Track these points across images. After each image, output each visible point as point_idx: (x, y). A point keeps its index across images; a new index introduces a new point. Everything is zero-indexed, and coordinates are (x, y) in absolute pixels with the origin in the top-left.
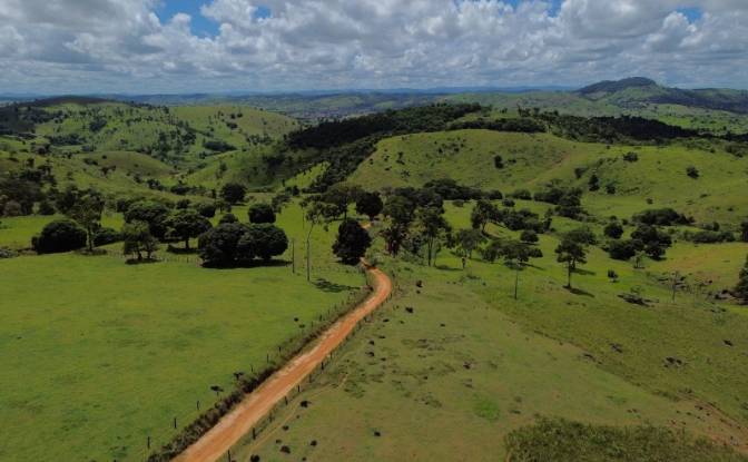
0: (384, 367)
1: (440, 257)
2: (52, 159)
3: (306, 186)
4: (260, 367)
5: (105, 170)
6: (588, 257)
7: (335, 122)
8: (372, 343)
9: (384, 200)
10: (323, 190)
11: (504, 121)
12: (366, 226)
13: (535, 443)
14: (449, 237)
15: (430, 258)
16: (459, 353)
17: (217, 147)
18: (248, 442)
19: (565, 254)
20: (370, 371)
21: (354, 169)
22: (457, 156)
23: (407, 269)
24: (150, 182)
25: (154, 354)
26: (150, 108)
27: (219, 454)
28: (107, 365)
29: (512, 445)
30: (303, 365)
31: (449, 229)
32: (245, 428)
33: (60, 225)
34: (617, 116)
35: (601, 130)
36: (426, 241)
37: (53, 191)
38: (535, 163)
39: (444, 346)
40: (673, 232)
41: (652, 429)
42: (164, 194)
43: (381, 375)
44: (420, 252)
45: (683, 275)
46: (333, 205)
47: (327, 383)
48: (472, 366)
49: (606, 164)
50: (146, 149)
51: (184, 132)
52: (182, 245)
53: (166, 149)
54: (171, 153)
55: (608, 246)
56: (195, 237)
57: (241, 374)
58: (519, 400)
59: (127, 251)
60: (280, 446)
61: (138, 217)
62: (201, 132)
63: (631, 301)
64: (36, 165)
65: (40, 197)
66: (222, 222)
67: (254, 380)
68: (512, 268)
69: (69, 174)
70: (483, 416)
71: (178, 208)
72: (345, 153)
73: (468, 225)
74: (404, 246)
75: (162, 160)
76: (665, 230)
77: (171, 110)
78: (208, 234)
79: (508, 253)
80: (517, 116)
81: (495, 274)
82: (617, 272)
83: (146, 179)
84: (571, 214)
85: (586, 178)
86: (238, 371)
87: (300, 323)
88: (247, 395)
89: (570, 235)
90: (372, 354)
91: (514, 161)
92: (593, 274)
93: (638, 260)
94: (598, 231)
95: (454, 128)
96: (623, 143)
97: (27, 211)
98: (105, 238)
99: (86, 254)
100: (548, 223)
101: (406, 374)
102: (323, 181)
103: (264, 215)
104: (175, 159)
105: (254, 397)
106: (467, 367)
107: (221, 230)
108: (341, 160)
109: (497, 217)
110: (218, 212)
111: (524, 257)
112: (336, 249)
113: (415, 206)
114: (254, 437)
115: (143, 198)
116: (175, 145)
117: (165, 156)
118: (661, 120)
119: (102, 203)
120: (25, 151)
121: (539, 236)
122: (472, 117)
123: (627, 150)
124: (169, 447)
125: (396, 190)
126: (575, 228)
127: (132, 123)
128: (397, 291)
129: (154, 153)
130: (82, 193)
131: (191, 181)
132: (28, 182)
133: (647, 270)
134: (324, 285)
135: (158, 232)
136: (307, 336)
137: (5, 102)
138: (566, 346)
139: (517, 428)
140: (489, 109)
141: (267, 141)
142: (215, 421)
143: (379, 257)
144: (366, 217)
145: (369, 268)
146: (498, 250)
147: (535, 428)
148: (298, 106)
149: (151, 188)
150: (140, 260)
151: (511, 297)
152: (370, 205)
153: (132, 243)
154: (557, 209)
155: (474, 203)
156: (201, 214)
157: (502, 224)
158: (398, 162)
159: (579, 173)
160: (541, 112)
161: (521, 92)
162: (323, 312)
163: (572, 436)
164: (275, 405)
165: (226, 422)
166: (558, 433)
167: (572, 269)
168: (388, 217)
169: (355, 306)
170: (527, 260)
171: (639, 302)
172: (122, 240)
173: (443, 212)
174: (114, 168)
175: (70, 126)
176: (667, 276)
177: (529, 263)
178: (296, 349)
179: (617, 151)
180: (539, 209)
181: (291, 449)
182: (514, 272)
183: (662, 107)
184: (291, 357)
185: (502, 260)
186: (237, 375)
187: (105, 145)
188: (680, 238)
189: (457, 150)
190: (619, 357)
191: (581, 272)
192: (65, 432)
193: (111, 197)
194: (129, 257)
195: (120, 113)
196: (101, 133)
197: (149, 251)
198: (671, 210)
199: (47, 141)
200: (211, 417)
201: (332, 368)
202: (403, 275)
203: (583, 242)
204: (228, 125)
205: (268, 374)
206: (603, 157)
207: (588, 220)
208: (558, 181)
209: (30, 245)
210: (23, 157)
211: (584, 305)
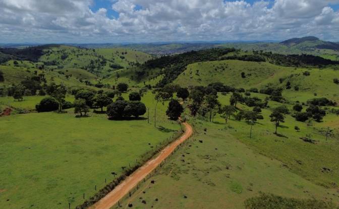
0: (189, 167)
1: (215, 118)
2: (45, 71)
3: (155, 85)
4: (133, 165)
5: (67, 77)
6: (285, 120)
7: (168, 56)
8: (183, 156)
9: (190, 91)
10: (162, 86)
11: (246, 56)
12: (181, 103)
13: (260, 205)
14: (220, 108)
15: (210, 118)
16: (224, 162)
17: (115, 67)
18: (127, 198)
19: (274, 118)
20: (183, 168)
21: (176, 78)
22: (223, 72)
23: (200, 123)
24: (86, 82)
25: (87, 157)
26: (87, 49)
27: (115, 203)
28: (67, 161)
29: (248, 206)
30: (152, 164)
31: (220, 105)
32: (126, 192)
33: (48, 100)
34: (300, 54)
35: (292, 61)
36: (209, 110)
37: (45, 85)
38: (260, 76)
39: (217, 159)
40: (326, 109)
41: (316, 201)
42: (92, 87)
43: (188, 170)
44: (206, 115)
45: (331, 129)
46: (167, 93)
47: (163, 173)
48: (230, 168)
49: (294, 77)
50: (85, 67)
51: (101, 60)
52: (100, 110)
53: (93, 67)
54: (96, 69)
55: (294, 115)
56: (105, 106)
57: (125, 167)
58: (252, 185)
59: (76, 112)
60: (142, 200)
61: (81, 97)
62: (109, 60)
63: (306, 140)
64: (38, 74)
65: (39, 88)
66: (117, 100)
67: (130, 171)
68: (249, 124)
69: (52, 78)
70: (235, 191)
71: (98, 94)
72: (172, 70)
73: (228, 104)
74: (198, 113)
75: (92, 73)
76: (323, 108)
77: (96, 50)
78: (111, 105)
79: (247, 117)
80: (253, 54)
81: (241, 126)
82: (299, 127)
83: (84, 80)
84: (277, 100)
85: (284, 83)
86: (123, 166)
87: (151, 145)
88: (126, 177)
89: (277, 109)
90: (183, 161)
91: (250, 75)
92: (287, 127)
93: (309, 122)
94: (290, 108)
95: (223, 59)
96: (303, 67)
97: (34, 93)
98: (67, 106)
99: (58, 113)
100: (266, 104)
101: (199, 170)
102: (162, 83)
103: (136, 97)
104: (97, 72)
105: (130, 178)
106: (227, 168)
107: (117, 104)
108: (171, 73)
109: (242, 100)
110: (115, 95)
111: (255, 119)
112: (168, 113)
113: (204, 95)
114: (130, 196)
115: (83, 89)
116: (98, 66)
117: (93, 71)
118: (321, 56)
119: (66, 91)
120: (33, 67)
121: (262, 109)
122: (231, 54)
123: (305, 70)
124: (93, 198)
125: (196, 87)
126: (279, 106)
127: (79, 56)
128: (195, 132)
129: (88, 69)
130: (57, 86)
131: (104, 82)
132: (35, 81)
133: (314, 126)
134: (162, 129)
135: (90, 104)
136: (154, 151)
137: (25, 46)
138: (274, 161)
139: (251, 197)
140: (239, 50)
141: (138, 64)
142: (113, 188)
143: (187, 117)
144: (181, 99)
145: (182, 122)
146: (243, 115)
147: (259, 198)
148: (152, 49)
149: (87, 84)
150: (81, 116)
151: (248, 137)
152: (183, 94)
153: (78, 108)
154: (270, 97)
155: (231, 93)
156: (108, 96)
157: (244, 103)
158: (196, 74)
159: (281, 81)
160: (263, 52)
161: (254, 43)
162: (162, 141)
163: (277, 202)
164: (140, 182)
165: (118, 188)
166: (270, 201)
167: (277, 125)
168: (192, 99)
169: (176, 139)
170: (256, 120)
171: (310, 141)
172: (74, 107)
173: (217, 97)
174: (71, 76)
175: (53, 57)
176: (324, 130)
177: (257, 122)
178: (149, 157)
179: (300, 70)
180: (262, 97)
181: (147, 202)
182: (250, 126)
183: (322, 51)
184: (147, 161)
185: (244, 120)
186: (123, 168)
187: (68, 66)
188: (330, 112)
189: (224, 69)
190: (300, 167)
191: (281, 126)
192: (48, 190)
193: (70, 88)
194: (77, 114)
195: (74, 52)
196: (66, 60)
197: (86, 112)
198: (325, 99)
199: (43, 64)
200: (111, 186)
201: (165, 166)
202: (198, 126)
203: (283, 113)
204: (121, 57)
205: (136, 168)
206: (293, 73)
207: (285, 103)
208: (271, 84)
209: (35, 108)
210: (32, 70)
211: (283, 142)
